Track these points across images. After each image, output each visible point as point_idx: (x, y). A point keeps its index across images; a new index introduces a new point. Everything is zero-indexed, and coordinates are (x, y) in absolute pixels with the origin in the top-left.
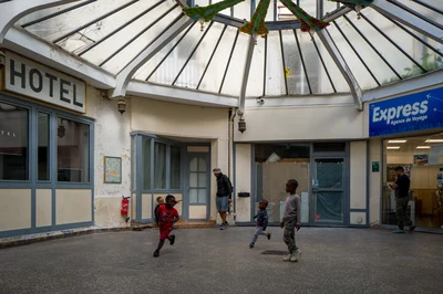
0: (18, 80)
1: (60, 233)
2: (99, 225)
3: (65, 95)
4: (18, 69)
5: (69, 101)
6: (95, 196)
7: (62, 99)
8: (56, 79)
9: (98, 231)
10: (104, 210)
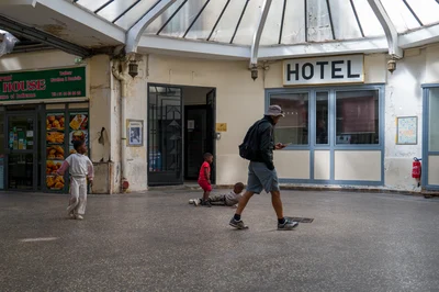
0: (293, 76)
1: (339, 187)
2: (389, 186)
3: (337, 73)
4: (293, 68)
5: (342, 77)
6: (386, 158)
7: (334, 77)
8: (327, 63)
9: (387, 191)
10: (396, 171)
